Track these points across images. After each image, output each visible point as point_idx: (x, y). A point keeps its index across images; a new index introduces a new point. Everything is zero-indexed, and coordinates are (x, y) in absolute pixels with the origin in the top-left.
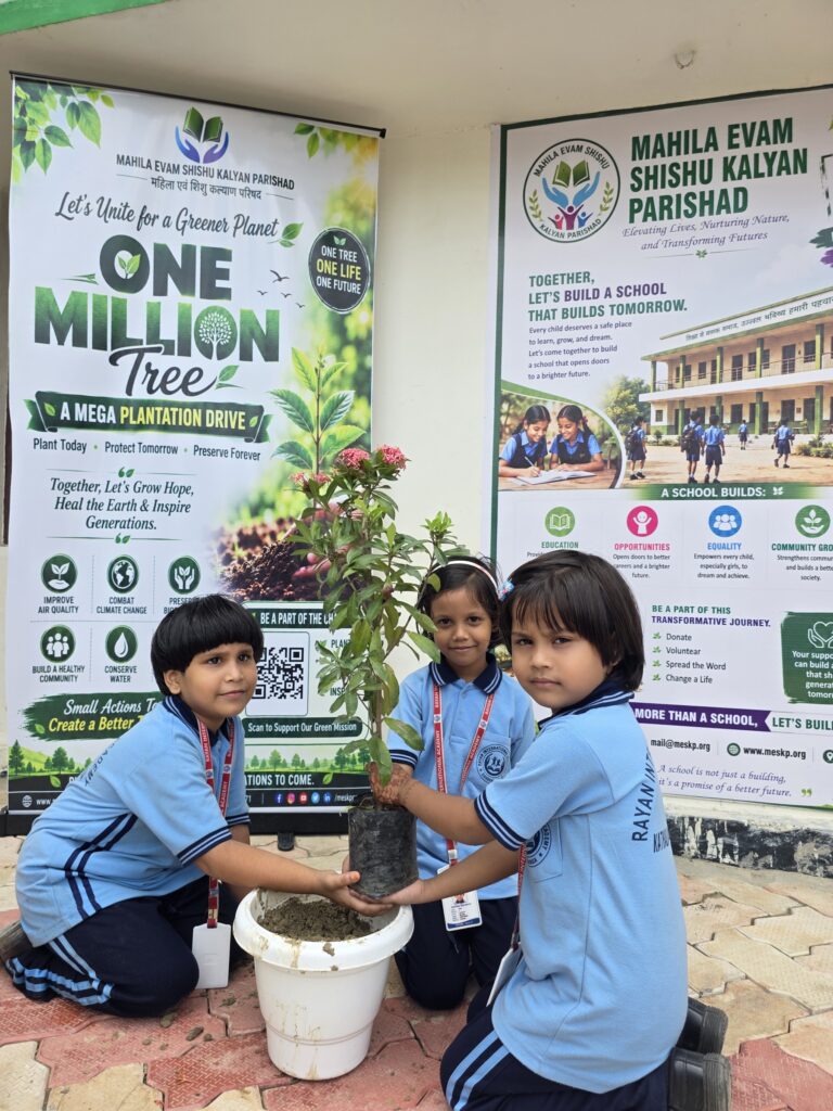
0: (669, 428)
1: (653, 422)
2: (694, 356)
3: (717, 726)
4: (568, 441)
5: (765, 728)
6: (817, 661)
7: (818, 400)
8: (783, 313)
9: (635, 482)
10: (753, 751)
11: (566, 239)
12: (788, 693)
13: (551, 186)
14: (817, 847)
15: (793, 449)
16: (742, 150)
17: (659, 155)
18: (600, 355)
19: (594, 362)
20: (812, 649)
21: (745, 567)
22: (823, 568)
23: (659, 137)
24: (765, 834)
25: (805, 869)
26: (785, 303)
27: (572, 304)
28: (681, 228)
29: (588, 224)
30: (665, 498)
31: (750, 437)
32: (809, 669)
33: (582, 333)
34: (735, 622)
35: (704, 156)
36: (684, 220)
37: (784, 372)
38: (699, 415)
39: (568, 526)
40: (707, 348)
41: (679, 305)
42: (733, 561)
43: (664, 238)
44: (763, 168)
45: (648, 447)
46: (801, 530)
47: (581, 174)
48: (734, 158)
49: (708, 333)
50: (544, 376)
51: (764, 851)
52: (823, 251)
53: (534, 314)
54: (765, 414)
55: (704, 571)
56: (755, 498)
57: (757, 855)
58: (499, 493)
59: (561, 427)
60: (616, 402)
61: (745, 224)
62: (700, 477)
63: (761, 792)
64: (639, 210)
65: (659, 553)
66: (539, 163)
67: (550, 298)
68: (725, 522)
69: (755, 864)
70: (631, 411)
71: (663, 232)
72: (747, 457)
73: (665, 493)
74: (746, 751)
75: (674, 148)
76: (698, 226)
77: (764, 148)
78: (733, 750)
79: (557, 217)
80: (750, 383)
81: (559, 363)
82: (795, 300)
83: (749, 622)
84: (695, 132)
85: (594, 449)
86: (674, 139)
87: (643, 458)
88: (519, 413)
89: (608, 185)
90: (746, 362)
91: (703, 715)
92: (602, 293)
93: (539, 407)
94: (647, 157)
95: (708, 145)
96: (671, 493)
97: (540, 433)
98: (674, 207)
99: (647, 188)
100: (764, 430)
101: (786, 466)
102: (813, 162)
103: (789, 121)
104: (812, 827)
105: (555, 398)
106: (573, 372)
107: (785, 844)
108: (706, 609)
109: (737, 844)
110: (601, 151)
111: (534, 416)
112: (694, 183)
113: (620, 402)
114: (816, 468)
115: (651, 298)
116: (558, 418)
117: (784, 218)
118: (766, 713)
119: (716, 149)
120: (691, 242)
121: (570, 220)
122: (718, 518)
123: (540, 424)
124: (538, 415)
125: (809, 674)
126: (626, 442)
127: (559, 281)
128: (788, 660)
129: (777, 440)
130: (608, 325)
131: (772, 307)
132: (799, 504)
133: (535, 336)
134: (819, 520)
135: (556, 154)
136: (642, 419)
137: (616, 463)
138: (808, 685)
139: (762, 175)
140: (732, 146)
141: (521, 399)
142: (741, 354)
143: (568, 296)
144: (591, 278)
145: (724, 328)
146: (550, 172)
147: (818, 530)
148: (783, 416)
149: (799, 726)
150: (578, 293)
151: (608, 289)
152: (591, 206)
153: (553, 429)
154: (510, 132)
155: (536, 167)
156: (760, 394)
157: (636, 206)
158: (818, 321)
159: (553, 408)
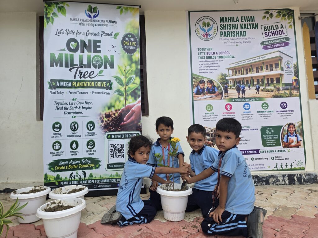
0: (233, 85)
1: (229, 84)
2: (237, 69)
3: (249, 154)
4: (210, 88)
5: (259, 154)
6: (268, 137)
7: (264, 79)
8: (255, 59)
9: (226, 98)
10: (257, 159)
11: (206, 40)
12: (263, 145)
13: (201, 27)
14: (273, 179)
15: (260, 90)
16: (244, 23)
17: (226, 22)
18: (216, 68)
19: (215, 69)
20: (267, 135)
21: (252, 117)
22: (268, 116)
23: (226, 18)
24: (263, 177)
25: (272, 184)
26: (256, 57)
27: (208, 55)
28: (232, 39)
29: (211, 37)
30: (233, 102)
31: (251, 87)
32: (267, 139)
33: (211, 62)
34: (251, 130)
35: (236, 23)
36: (233, 37)
37: (257, 73)
38: (239, 82)
39: (211, 109)
40: (240, 67)
41: (233, 57)
42: (249, 116)
43: (229, 41)
44: (249, 27)
45: (228, 90)
46: (263, 108)
47: (208, 25)
48: (243, 24)
49: (240, 63)
50: (203, 73)
51: (263, 181)
52: (263, 46)
53: (200, 58)
54: (253, 82)
55: (243, 118)
56: (253, 101)
57: (261, 182)
58: (194, 101)
59: (208, 85)
60: (221, 79)
61: (246, 39)
62: (241, 96)
63: (259, 168)
64: (222, 34)
65: (233, 114)
66: (198, 21)
67: (203, 54)
68: (247, 107)
69: (261, 185)
70: (224, 81)
71: (228, 40)
72: (250, 92)
73: (233, 100)
74: (255, 159)
75: (229, 21)
76: (236, 39)
77: (249, 22)
78: (253, 159)
79: (203, 34)
80: (250, 75)
81: (206, 69)
82: (257, 57)
83: (254, 129)
84: (234, 17)
85: (216, 90)
86: (229, 18)
87: (228, 92)
88: (197, 81)
89: (215, 28)
90: (248, 70)
91: (245, 152)
92: (215, 53)
93: (202, 80)
94: (224, 22)
95: (237, 21)
96: (234, 100)
97: (203, 86)
98: (230, 34)
99: (224, 29)
100: (254, 85)
101: (259, 94)
102: (259, 26)
103: (254, 17)
104: (272, 174)
105: (206, 78)
106: (210, 72)
107: (267, 179)
108: (244, 127)
109: (257, 181)
110: (213, 20)
111: (201, 82)
112: (234, 29)
113: (222, 79)
114: (265, 94)
115: (227, 55)
116: (207, 83)
117: (254, 38)
118: (259, 150)
119: (239, 22)
120: (235, 42)
121: (207, 35)
122: (245, 106)
123: (203, 84)
124: (202, 82)
125: (267, 140)
126: (223, 89)
127: (205, 50)
128: (262, 137)
129: (256, 88)
130: (217, 61)
131: (253, 58)
132: (262, 102)
133: (200, 63)
134: (266, 106)
135: (202, 19)
136: (227, 83)
137: (222, 94)
138: (267, 143)
139: (249, 28)
140: (242, 21)
141: (198, 78)
142: (248, 68)
143: (207, 54)
144: (213, 49)
145: (243, 62)
146: (201, 23)
147: (266, 108)
148: (257, 82)
149: (266, 152)
150: (209, 53)
151: (217, 52)
152: (211, 32)
153: (206, 85)
154: (191, 13)
155: (198, 22)
156: (252, 77)
157: (222, 33)
158: (263, 62)
159: (206, 80)
